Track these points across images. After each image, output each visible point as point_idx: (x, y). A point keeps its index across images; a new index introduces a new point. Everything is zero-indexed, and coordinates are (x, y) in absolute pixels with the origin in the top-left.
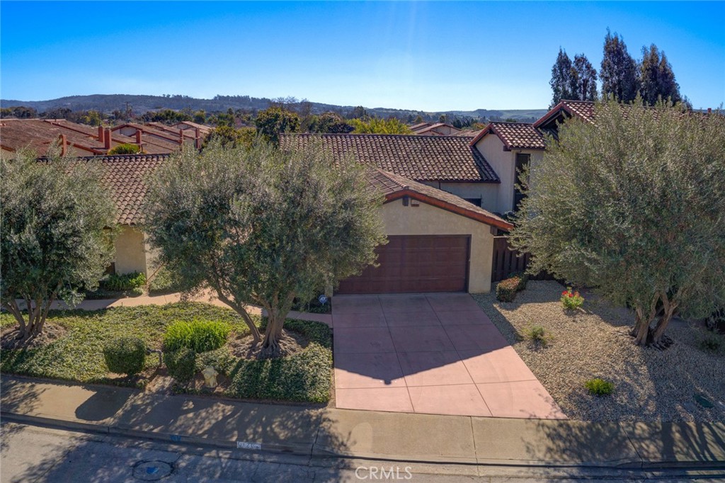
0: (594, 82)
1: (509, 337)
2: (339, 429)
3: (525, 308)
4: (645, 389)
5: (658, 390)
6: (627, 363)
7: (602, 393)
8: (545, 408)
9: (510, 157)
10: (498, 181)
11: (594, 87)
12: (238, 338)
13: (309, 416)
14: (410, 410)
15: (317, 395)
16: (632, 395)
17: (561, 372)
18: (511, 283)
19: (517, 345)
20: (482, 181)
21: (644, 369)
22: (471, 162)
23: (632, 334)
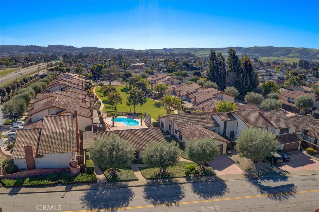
0: (224, 62)
1: (234, 162)
2: (220, 178)
3: (233, 156)
4: (255, 169)
5: (257, 169)
6: (252, 165)
7: (249, 170)
8: (243, 173)
9: (223, 123)
10: (219, 126)
11: (224, 64)
12: (197, 167)
13: (216, 177)
15: (215, 174)
16: (253, 170)
17: (243, 167)
18: (230, 152)
20: (216, 127)
21: (254, 166)
22: (212, 121)
23: (252, 161)
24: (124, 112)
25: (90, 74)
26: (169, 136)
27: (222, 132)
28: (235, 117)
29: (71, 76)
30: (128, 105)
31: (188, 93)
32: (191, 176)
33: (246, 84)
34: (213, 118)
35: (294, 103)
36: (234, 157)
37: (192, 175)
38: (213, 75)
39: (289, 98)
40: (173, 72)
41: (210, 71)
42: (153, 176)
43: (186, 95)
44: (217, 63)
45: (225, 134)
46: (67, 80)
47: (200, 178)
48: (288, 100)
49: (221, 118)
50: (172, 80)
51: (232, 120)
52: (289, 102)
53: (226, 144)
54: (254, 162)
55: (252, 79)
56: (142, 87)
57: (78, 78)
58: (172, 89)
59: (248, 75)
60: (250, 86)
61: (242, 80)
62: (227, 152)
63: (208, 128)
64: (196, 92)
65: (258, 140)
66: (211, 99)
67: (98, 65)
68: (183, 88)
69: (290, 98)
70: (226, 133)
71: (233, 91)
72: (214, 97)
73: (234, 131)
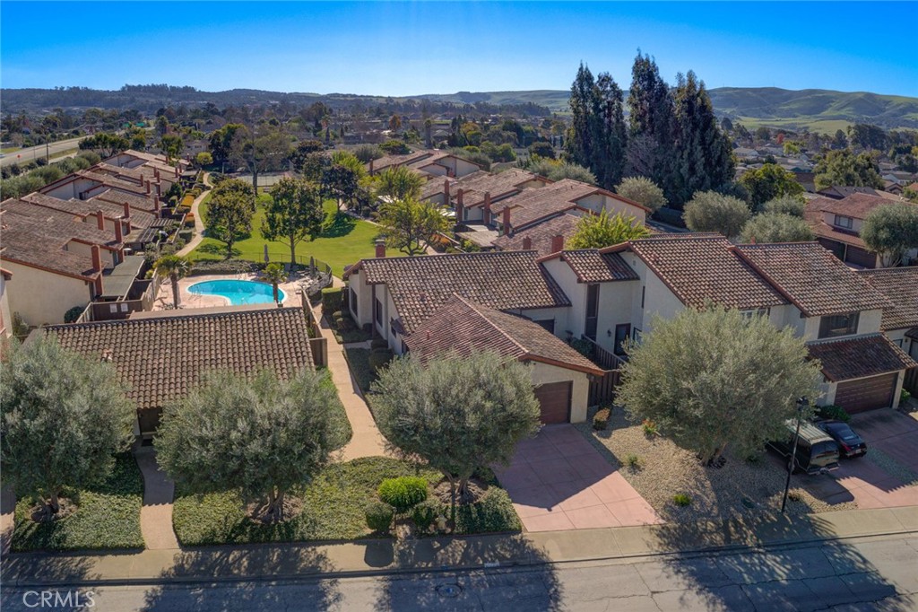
0: (619, 104)
1: (612, 464)
2: (537, 545)
3: (616, 434)
4: (710, 498)
5: (718, 498)
6: (696, 480)
7: (684, 503)
8: (653, 519)
9: (583, 289)
10: (570, 305)
11: (620, 109)
12: (435, 487)
13: (515, 541)
14: (573, 528)
15: (515, 526)
16: (703, 504)
17: (655, 489)
18: (602, 415)
19: (621, 470)
20: (556, 306)
21: (708, 483)
22: (543, 283)
23: (698, 457)
24: (248, 262)
25: (205, 155)
26: (367, 345)
27: (580, 330)
28: (632, 266)
29: (138, 159)
30: (267, 236)
31: (487, 195)
32: (395, 538)
33: (692, 170)
34: (546, 274)
35: (856, 234)
36: (622, 441)
37: (402, 531)
38: (586, 147)
39: (836, 215)
40: (466, 145)
41: (576, 136)
42: (214, 531)
43: (480, 205)
44: (596, 108)
45: (594, 339)
46: (109, 169)
47: (437, 545)
48: (833, 223)
49: (576, 272)
50: (450, 163)
51: (621, 280)
52: (835, 229)
53: (586, 382)
54: (709, 464)
55: (710, 153)
56: (343, 182)
57: (160, 165)
58: (442, 189)
59: (696, 141)
60: (703, 179)
61: (678, 156)
62: (590, 415)
63: (520, 313)
64: (517, 194)
65: (729, 364)
66: (561, 213)
67: (229, 128)
68: (476, 182)
69: (840, 216)
70: (595, 334)
71: (645, 190)
72: (575, 208)
73: (629, 325)
